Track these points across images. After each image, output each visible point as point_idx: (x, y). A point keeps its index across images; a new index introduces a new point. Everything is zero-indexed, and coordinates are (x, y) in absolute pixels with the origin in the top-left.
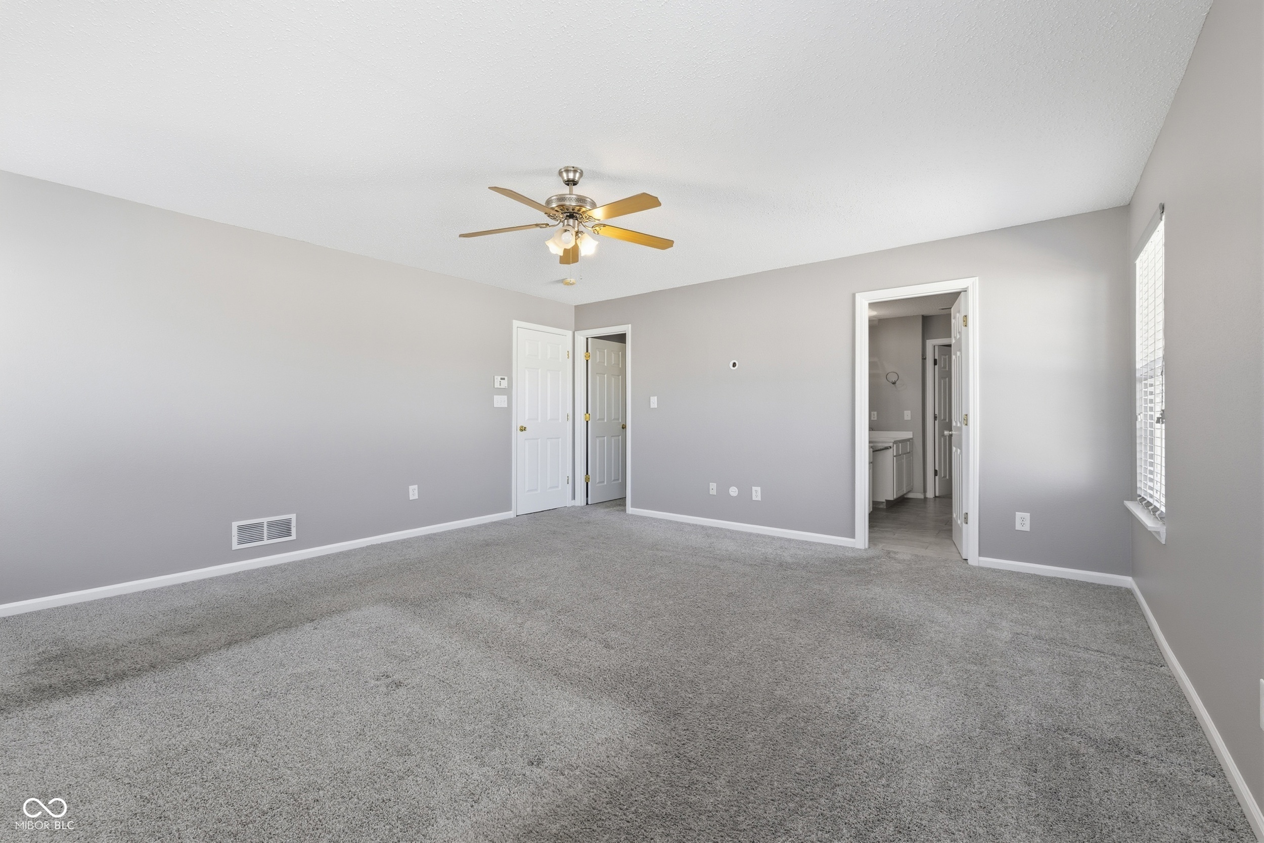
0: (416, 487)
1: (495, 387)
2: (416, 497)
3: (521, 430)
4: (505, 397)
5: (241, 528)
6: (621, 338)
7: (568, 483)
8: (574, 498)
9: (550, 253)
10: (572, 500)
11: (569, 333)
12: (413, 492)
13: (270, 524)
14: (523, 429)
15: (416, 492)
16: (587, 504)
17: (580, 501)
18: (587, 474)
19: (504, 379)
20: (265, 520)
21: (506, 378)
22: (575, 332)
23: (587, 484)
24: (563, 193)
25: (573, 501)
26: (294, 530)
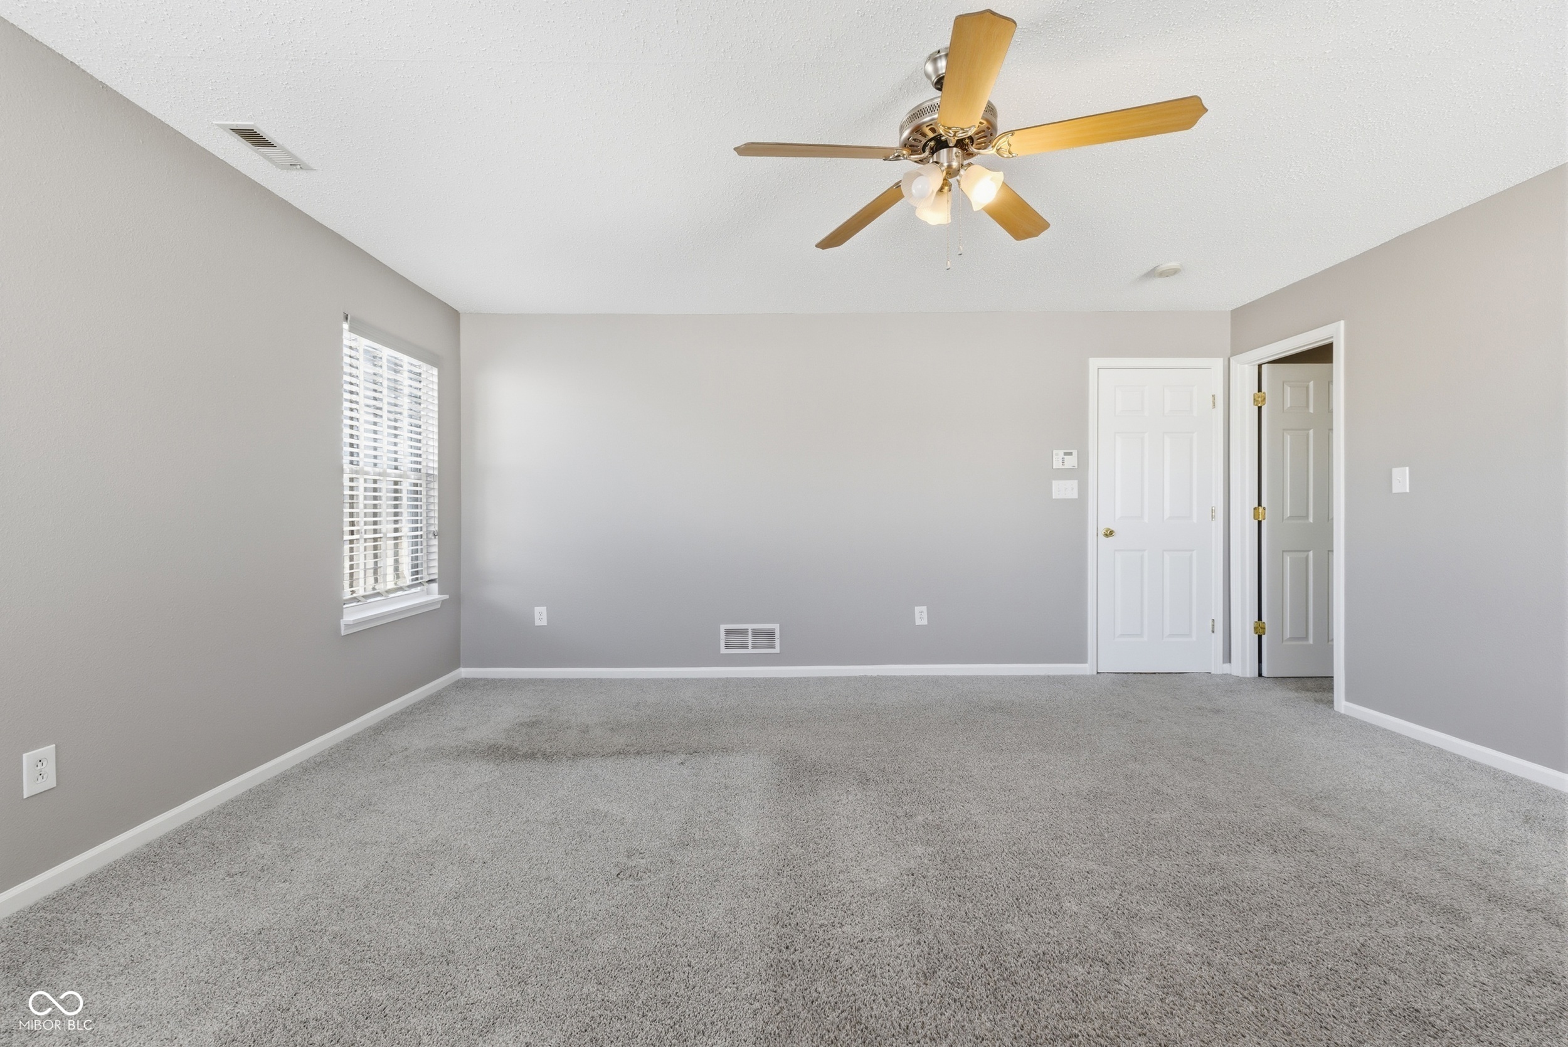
0: (924, 608)
1: (1054, 468)
2: (925, 622)
3: (1106, 535)
4: (1074, 484)
5: (728, 633)
6: (1322, 354)
7: (1213, 632)
8: (1228, 658)
9: (933, 226)
10: (1224, 662)
11: (1217, 364)
12: (921, 616)
13: (756, 633)
14: (1109, 534)
15: (925, 615)
16: (1260, 675)
17: (1243, 665)
18: (1260, 618)
19: (1071, 454)
20: (750, 627)
21: (1075, 453)
22: (1231, 358)
23: (1260, 638)
24: (919, 103)
25: (1228, 665)
26: (777, 642)
